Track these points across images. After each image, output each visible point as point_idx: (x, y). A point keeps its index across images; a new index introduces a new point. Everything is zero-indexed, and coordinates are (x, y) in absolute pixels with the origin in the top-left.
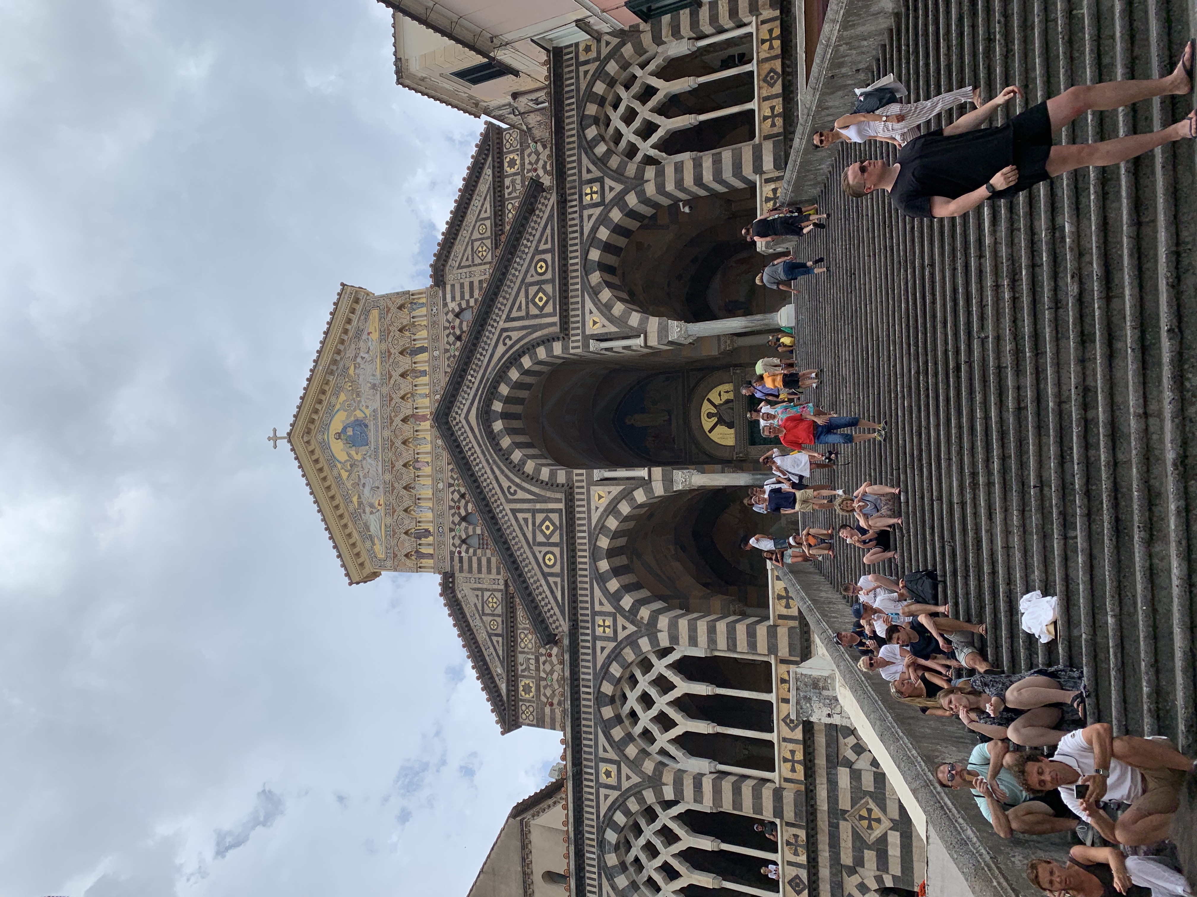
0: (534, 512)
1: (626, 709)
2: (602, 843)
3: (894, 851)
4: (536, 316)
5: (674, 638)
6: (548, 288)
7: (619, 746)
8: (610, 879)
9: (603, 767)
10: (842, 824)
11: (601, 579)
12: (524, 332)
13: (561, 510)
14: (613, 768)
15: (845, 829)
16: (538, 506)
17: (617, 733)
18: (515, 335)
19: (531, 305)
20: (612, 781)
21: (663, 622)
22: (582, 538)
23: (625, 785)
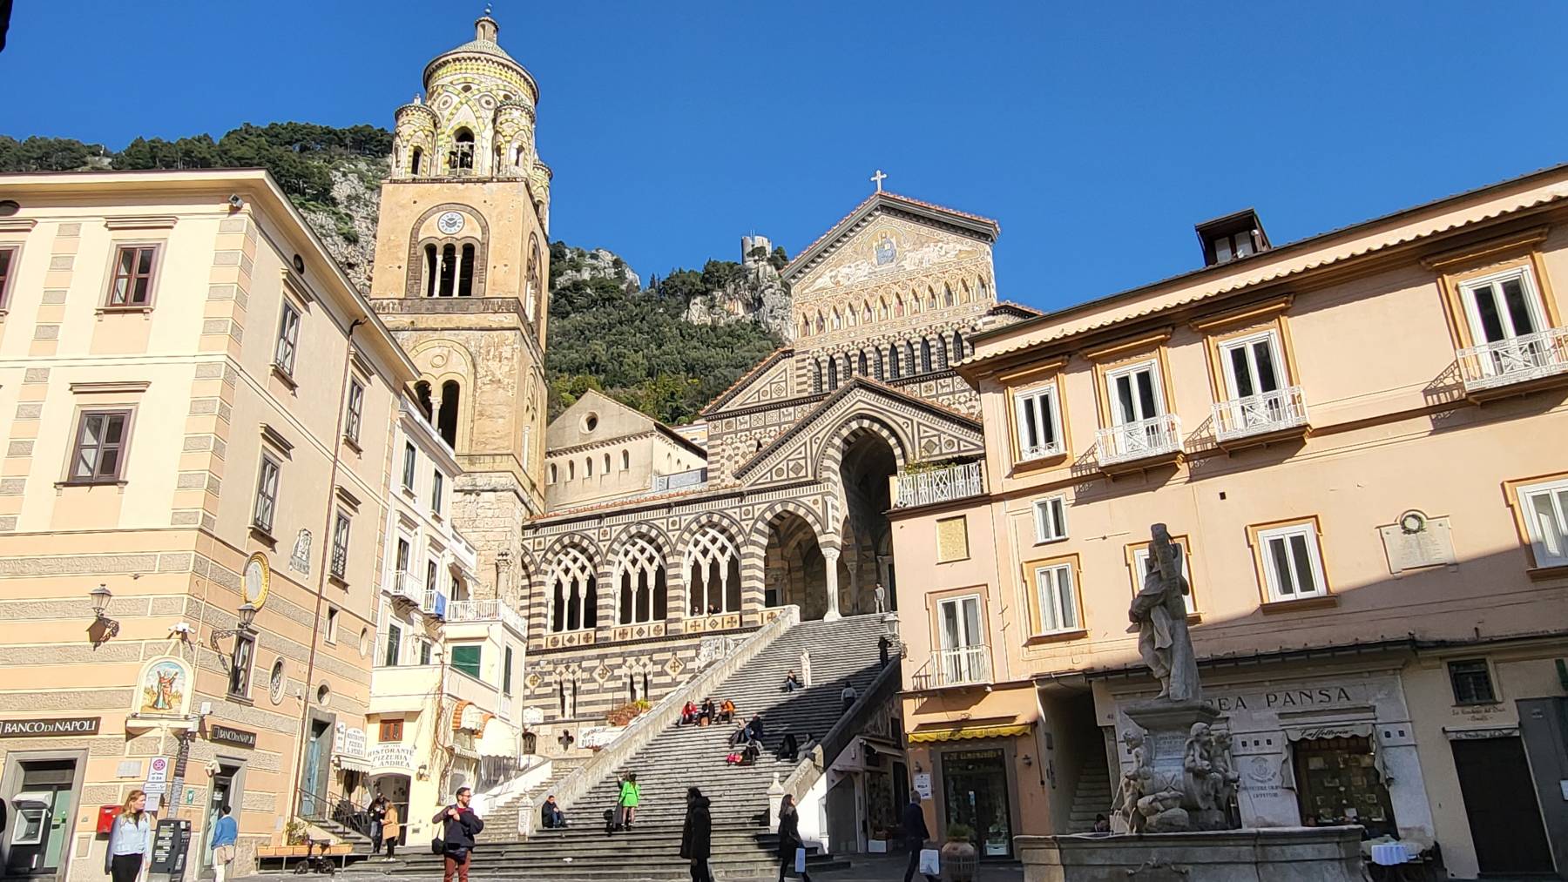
0: (805, 458)
1: (708, 529)
2: (639, 523)
3: (663, 680)
4: (920, 444)
5: (745, 556)
6: (937, 451)
7: (688, 529)
8: (624, 530)
9: (677, 519)
10: (670, 654)
11: (771, 508)
12: (911, 437)
13: (806, 476)
14: (677, 527)
15: (668, 655)
16: (809, 461)
17: (694, 527)
18: (909, 431)
19: (926, 440)
20: (670, 528)
21: (751, 549)
22: (793, 492)
23: (670, 534)
